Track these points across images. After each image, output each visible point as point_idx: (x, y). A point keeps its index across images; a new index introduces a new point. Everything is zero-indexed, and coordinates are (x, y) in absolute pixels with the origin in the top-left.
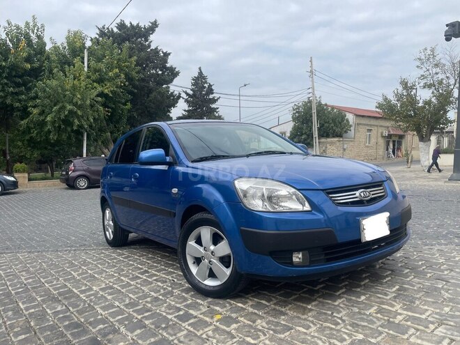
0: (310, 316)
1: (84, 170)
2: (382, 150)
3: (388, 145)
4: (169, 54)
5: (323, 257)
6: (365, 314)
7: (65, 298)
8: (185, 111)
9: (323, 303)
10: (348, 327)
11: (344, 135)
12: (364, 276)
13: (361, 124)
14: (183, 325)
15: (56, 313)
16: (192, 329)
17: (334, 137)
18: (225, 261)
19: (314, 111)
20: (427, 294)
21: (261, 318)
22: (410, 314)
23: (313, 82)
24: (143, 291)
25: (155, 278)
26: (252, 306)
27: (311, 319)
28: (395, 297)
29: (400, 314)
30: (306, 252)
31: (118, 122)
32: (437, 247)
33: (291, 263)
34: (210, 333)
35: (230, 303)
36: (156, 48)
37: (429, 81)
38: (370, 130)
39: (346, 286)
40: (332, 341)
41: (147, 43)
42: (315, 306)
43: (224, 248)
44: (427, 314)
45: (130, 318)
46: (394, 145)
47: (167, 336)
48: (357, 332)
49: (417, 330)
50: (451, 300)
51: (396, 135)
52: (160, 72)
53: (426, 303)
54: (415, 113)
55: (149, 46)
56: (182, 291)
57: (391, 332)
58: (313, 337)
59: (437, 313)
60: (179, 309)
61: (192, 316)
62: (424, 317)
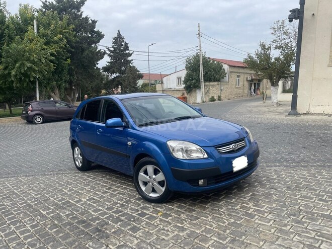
0: (207, 211)
1: (39, 110)
2: (247, 90)
3: (251, 86)
4: (96, 21)
5: (214, 181)
6: (235, 209)
7: (68, 206)
8: (108, 62)
9: (213, 204)
10: (227, 216)
11: (222, 80)
12: (234, 187)
13: (233, 72)
14: (143, 219)
15: (68, 216)
16: (148, 221)
17: (214, 81)
18: (161, 183)
19: (201, 63)
20: (266, 197)
21: (183, 213)
22: (256, 208)
23: (200, 42)
24: (113, 201)
25: (117, 192)
26: (177, 207)
27: (208, 213)
28: (250, 199)
29: (252, 208)
30: (206, 179)
31: (60, 73)
32: (274, 168)
33: (198, 185)
34: (158, 222)
35: (164, 206)
36: (86, 17)
37: (279, 44)
38: (238, 76)
39: (224, 194)
40: (219, 223)
41: (79, 13)
42: (210, 205)
43: (160, 177)
44: (265, 208)
45: (111, 216)
46: (255, 87)
47: (136, 225)
48: (231, 218)
49: (259, 216)
50: (277, 200)
51: (256, 80)
52: (90, 35)
53: (265, 202)
54: (269, 66)
55: (81, 15)
56: (136, 199)
57: (247, 218)
58: (210, 222)
59: (269, 208)
60: (138, 211)
61: (146, 214)
62: (263, 209)
